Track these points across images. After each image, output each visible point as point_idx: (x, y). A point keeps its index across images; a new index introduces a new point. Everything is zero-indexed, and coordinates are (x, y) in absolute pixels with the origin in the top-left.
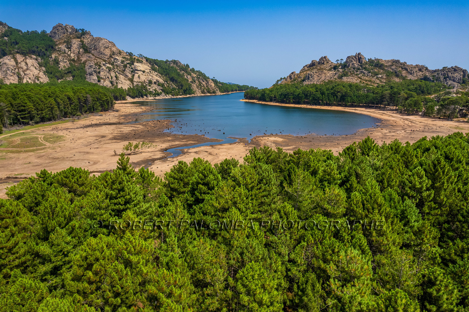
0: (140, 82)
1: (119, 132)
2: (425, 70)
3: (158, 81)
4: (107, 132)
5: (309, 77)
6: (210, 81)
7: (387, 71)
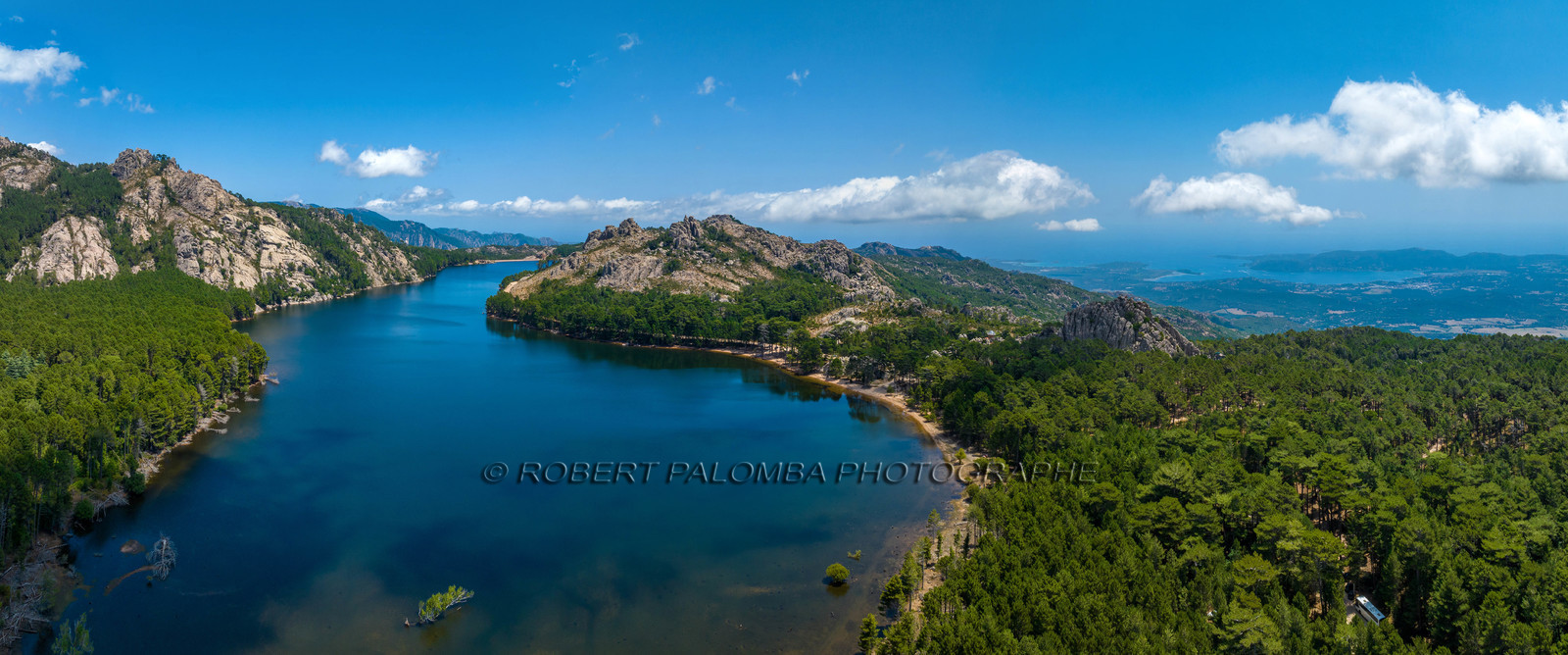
0: (272, 269)
3: (306, 265)
5: (610, 269)
6: (399, 252)
7: (740, 250)
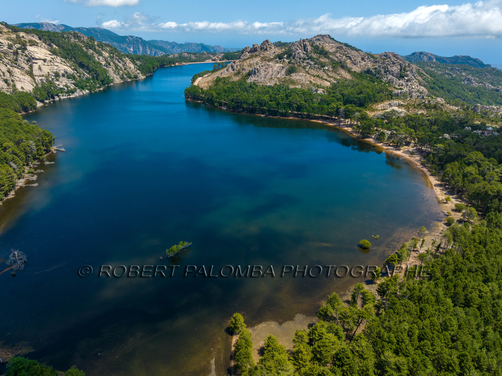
0: (43, 76)
3: (67, 72)
5: (255, 72)
6: (128, 61)
7: (332, 60)
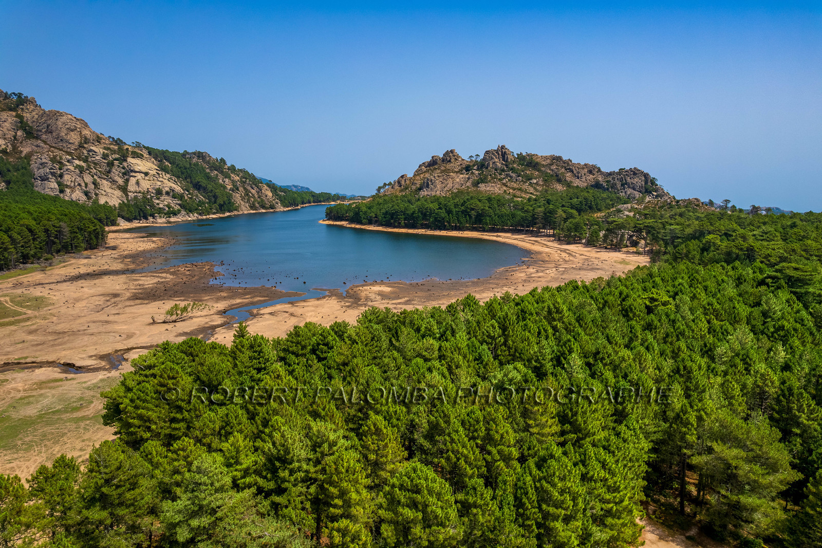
0: (140, 192)
1: (138, 287)
2: (597, 172)
3: (173, 191)
4: (118, 287)
6: (265, 187)
7: (544, 173)
